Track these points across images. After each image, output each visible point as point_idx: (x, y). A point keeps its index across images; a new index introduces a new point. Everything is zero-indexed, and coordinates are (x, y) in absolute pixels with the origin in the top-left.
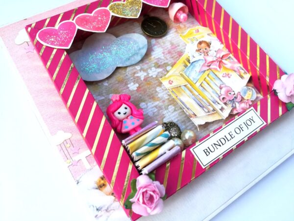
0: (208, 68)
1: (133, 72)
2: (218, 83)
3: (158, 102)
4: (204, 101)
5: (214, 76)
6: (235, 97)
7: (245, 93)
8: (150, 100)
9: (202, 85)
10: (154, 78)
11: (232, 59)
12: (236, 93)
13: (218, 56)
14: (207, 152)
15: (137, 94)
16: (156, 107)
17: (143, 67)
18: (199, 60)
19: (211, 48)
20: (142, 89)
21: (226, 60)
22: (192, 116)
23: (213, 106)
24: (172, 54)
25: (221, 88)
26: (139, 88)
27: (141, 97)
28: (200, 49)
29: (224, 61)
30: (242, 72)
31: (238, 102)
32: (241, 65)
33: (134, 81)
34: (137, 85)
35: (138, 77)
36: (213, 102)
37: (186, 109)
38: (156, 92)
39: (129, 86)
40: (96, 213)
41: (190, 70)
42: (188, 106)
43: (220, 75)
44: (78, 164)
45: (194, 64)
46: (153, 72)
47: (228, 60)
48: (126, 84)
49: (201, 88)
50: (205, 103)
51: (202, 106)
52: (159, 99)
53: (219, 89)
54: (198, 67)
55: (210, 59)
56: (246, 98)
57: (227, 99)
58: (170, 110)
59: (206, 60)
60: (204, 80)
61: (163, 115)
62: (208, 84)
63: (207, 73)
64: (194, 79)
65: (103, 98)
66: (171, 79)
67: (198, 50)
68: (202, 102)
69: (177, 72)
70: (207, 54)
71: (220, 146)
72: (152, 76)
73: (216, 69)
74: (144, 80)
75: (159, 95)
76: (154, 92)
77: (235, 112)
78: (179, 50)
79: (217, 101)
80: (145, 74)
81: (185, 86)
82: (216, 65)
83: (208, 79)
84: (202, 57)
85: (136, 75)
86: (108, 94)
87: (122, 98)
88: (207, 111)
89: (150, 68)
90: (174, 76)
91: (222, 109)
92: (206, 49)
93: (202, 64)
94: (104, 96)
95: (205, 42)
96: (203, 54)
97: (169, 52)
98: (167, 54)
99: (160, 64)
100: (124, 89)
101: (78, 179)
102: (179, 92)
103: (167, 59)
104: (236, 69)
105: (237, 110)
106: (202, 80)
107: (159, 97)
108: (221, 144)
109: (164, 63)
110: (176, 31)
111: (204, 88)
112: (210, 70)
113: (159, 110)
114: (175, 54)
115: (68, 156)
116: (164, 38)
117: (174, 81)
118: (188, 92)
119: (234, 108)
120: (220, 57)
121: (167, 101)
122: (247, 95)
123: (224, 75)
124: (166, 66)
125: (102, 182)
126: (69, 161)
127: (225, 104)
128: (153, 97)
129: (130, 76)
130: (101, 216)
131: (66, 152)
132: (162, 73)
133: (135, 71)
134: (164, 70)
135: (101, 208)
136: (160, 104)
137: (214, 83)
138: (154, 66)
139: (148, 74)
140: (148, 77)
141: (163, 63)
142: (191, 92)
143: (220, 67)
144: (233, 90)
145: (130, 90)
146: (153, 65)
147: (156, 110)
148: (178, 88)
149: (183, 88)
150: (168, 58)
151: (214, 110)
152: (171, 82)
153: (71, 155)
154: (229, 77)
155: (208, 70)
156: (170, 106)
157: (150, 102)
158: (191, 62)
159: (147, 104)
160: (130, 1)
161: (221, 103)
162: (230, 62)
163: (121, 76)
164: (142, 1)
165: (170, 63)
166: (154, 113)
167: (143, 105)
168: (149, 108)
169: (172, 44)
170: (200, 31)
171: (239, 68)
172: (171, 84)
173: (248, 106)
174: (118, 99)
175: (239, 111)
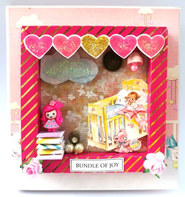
0: (123, 114)
1: (78, 87)
2: (122, 127)
3: (79, 116)
4: (104, 133)
5: (123, 121)
6: (124, 142)
7: (133, 143)
8: (76, 112)
9: (111, 123)
10: (87, 98)
11: (145, 117)
12: (127, 140)
13: (137, 109)
15: (70, 104)
16: (76, 117)
17: (86, 87)
18: (122, 105)
19: (136, 101)
20: (76, 102)
21: (140, 115)
22: (90, 138)
23: (106, 140)
24: (111, 88)
25: (120, 131)
26: (74, 100)
27: (71, 107)
28: (129, 98)
29: (138, 115)
30: (144, 129)
31: (124, 146)
32: (147, 125)
33: (74, 94)
34: (74, 98)
35: (78, 92)
36: (109, 137)
37: (90, 132)
38: (83, 108)
39: (69, 95)
40: (13, 154)
41: (111, 108)
42: (92, 131)
43: (127, 122)
44: (16, 126)
45: (116, 105)
46: (90, 94)
47: (141, 116)
48: (68, 94)
49: (108, 124)
50: (103, 135)
51: (100, 136)
52: (82, 114)
53: (119, 131)
54: (117, 109)
55: (130, 108)
56: (131, 146)
57: (119, 140)
58: (83, 124)
59: (126, 108)
60: (115, 120)
61: (77, 125)
62: (115, 124)
63: (120, 116)
64: (109, 116)
65: (49, 95)
66: (95, 108)
68: (102, 134)
69: (102, 105)
70: (130, 103)
71: (87, 167)
72: (87, 97)
73: (128, 117)
74: (81, 96)
76: (81, 108)
77: (117, 151)
78: (117, 87)
79: (111, 138)
80: (84, 93)
81: (100, 117)
82: (130, 115)
83: (117, 120)
84: (125, 104)
85: (78, 91)
86: (53, 94)
88: (101, 140)
89: (90, 90)
90: (98, 106)
91: (110, 144)
92: (133, 100)
93: (122, 109)
95: (136, 94)
96: (128, 102)
97: (110, 86)
98: (107, 86)
99: (98, 91)
100: (65, 96)
101: (13, 133)
102: (94, 119)
103: (105, 90)
104: (141, 125)
105: (119, 150)
106: (113, 120)
107: (82, 113)
109: (101, 92)
110: (126, 72)
111: (110, 125)
112: (123, 116)
113: (77, 121)
114: (112, 89)
115: (13, 119)
116: (114, 73)
117: (95, 110)
118: (99, 122)
119: (118, 148)
120: (137, 111)
121: (85, 118)
122: (134, 145)
123: (130, 124)
124: (101, 95)
126: (13, 121)
127: (115, 142)
128: (78, 111)
129: (74, 89)
130: (15, 157)
131: (13, 116)
132: (95, 98)
133: (79, 87)
134: (97, 96)
135: (17, 153)
136: (80, 118)
137: (119, 125)
138: (93, 91)
139: (86, 94)
140: (84, 96)
141: (100, 91)
142: (101, 123)
143: (132, 117)
144: (128, 137)
145: (67, 98)
146: (93, 89)
147: (75, 120)
148: (95, 116)
149: (98, 117)
150: (106, 89)
151: (105, 142)
153: (15, 119)
154: (132, 127)
155: (122, 115)
156: (85, 122)
157: (75, 113)
158: (116, 103)
159: (72, 113)
160: (101, 39)
161: (113, 141)
162: (141, 118)
163: (68, 86)
164: (109, 44)
165: (104, 94)
166: (73, 121)
167: (69, 112)
168: (72, 116)
169: (116, 80)
170: (140, 84)
171: (144, 125)
172: (93, 111)
173: (128, 152)
174: (53, 105)
175: (120, 152)
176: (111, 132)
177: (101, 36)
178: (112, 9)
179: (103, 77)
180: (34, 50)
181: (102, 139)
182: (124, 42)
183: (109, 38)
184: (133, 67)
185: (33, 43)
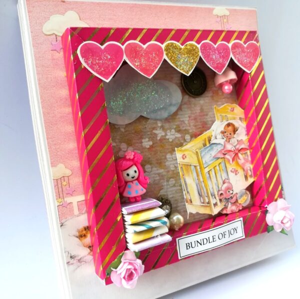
0: (222, 156)
1: (153, 126)
2: (224, 176)
3: (162, 170)
4: (205, 190)
5: (224, 168)
6: (231, 197)
7: (241, 196)
8: (156, 165)
9: (210, 172)
10: (169, 142)
11: (248, 156)
13: (237, 147)
14: (188, 246)
15: (147, 154)
16: (159, 174)
17: (164, 125)
18: (219, 144)
19: (235, 136)
20: (154, 149)
21: (242, 154)
22: (189, 201)
23: (209, 199)
24: (197, 122)
25: (224, 183)
26: (151, 147)
27: (149, 158)
28: (226, 132)
29: (240, 155)
30: (250, 173)
31: (232, 203)
32: (252, 166)
33: (150, 137)
34: (151, 143)
35: (155, 134)
36: (212, 195)
37: (186, 192)
38: (166, 158)
39: (143, 140)
40: (69, 260)
41: (206, 151)
42: (189, 190)
43: (230, 168)
44: (68, 207)
45: (213, 146)
46: (172, 135)
47: (244, 155)
48: (141, 138)
49: (208, 175)
51: (200, 195)
54: (214, 152)
55: (229, 147)
56: (239, 201)
57: (225, 196)
58: (170, 183)
59: (225, 147)
60: (214, 168)
61: (162, 186)
62: (215, 174)
63: (220, 161)
64: (206, 163)
66: (186, 153)
67: (223, 133)
68: (202, 191)
69: (194, 148)
70: (228, 140)
71: (201, 245)
72: (168, 139)
73: (229, 161)
74: (160, 140)
75: (167, 163)
76: (163, 157)
77: (224, 212)
78: (204, 120)
79: (214, 195)
81: (195, 166)
82: (231, 156)
83: (217, 168)
85: (155, 131)
86: (121, 142)
87: (136, 159)
88: (202, 201)
89: (170, 129)
90: (190, 151)
91: (215, 205)
92: (230, 134)
93: (220, 149)
94: (116, 143)
96: (225, 139)
97: (195, 119)
98: (192, 120)
99: (181, 128)
100: (137, 143)
101: (63, 221)
102: (187, 170)
103: (190, 126)
104: (245, 168)
105: (227, 211)
106: (211, 167)
107: (166, 166)
108: (202, 244)
109: (186, 130)
110: (212, 97)
111: (210, 176)
112: (223, 159)
113: (160, 179)
114: (199, 123)
115: (61, 195)
116: (197, 99)
117: (187, 157)
118: (195, 174)
119: (226, 208)
120: (238, 149)
121: (171, 173)
122: (242, 199)
123: (233, 170)
124: (186, 134)
125: (84, 232)
126: (60, 200)
127: (221, 200)
128: (160, 163)
129: (148, 129)
130: (72, 264)
131: (60, 189)
132: (179, 140)
133: (155, 126)
134: (182, 137)
135: (75, 257)
136: (164, 173)
137: (221, 175)
138: (175, 129)
139: (166, 135)
140: (165, 139)
141: (184, 128)
142: (198, 175)
143: (233, 160)
144: (234, 189)
145: (142, 146)
146: (175, 127)
147: (158, 178)
148: (188, 166)
149: (192, 168)
150: (192, 124)
151: (209, 203)
152: (184, 157)
153: (65, 195)
154: (236, 174)
155: (222, 158)
156: (171, 179)
157: (156, 167)
158: (212, 142)
159: (152, 168)
160: (188, 47)
161: (217, 198)
162: (244, 159)
163: (140, 127)
164: (200, 54)
165: (190, 131)
166: (155, 180)
167: (148, 168)
168: (152, 173)
169: (202, 110)
170: (235, 111)
171: (249, 168)
172: (184, 159)
173: (237, 211)
174: (132, 157)
175: (228, 213)
176: (212, 186)
177: (188, 43)
178: (181, 7)
179: (185, 106)
180: (97, 67)
181: (204, 200)
182: (217, 52)
183: (199, 46)
184: (226, 87)
185: (93, 56)
